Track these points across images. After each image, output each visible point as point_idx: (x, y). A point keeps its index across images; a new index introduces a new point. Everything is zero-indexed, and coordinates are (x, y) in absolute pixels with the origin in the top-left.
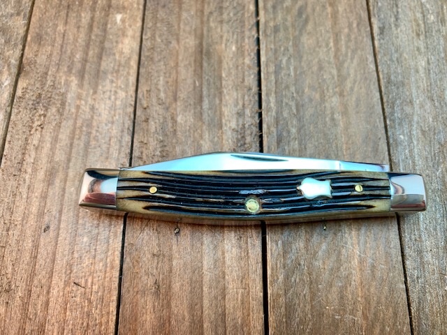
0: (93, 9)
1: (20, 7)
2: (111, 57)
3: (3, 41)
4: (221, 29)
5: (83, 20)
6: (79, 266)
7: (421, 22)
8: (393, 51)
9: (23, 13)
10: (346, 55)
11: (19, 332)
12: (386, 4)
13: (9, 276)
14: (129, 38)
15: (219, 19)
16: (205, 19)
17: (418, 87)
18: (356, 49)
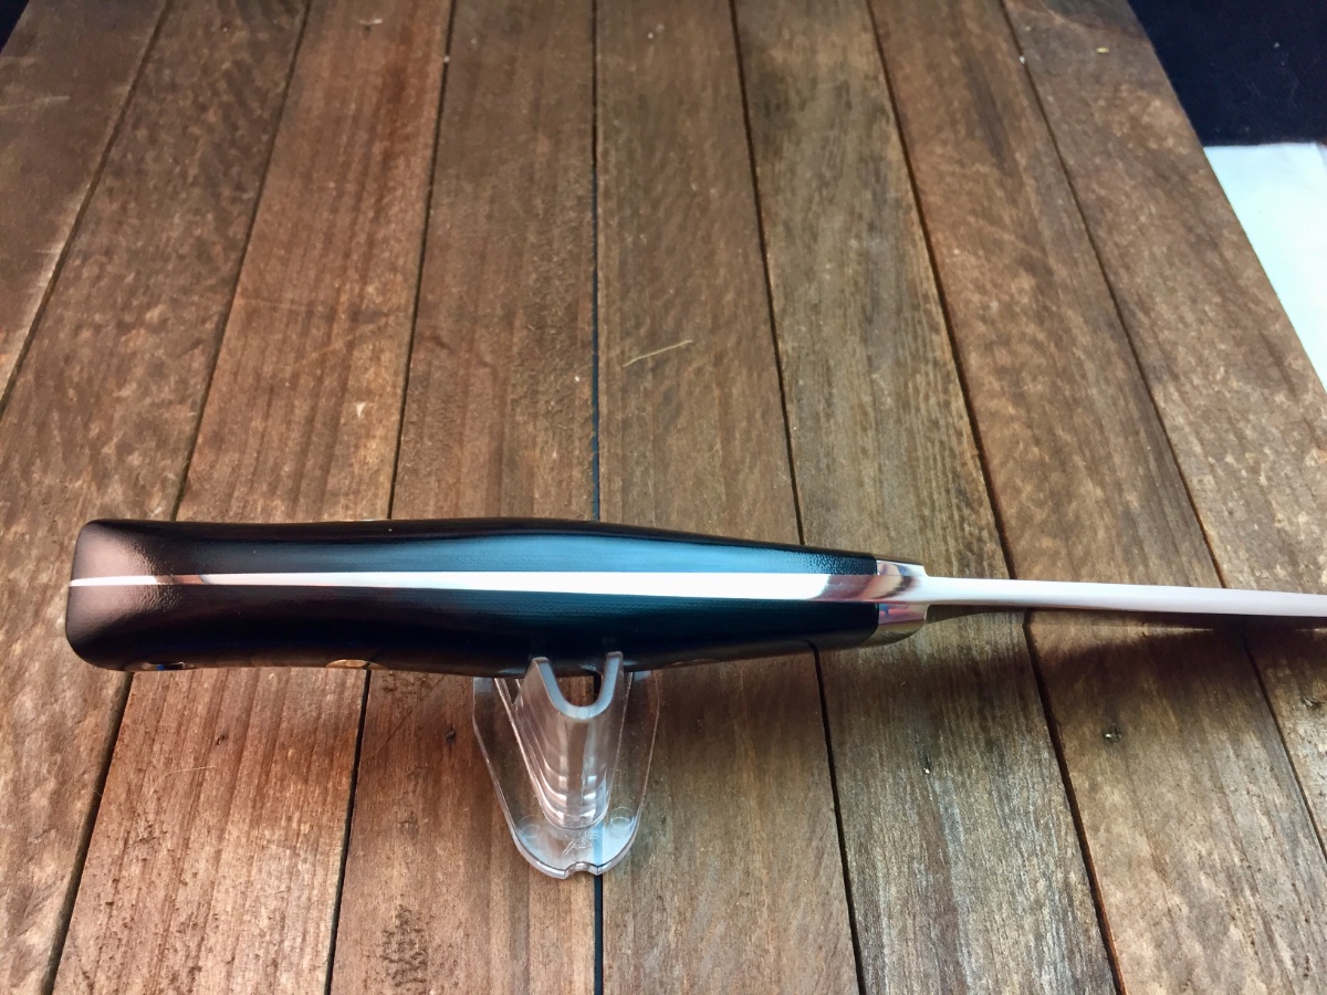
0: (316, 395)
1: (186, 389)
2: (347, 469)
3: (153, 444)
4: (535, 425)
5: (297, 411)
6: (278, 795)
7: (870, 410)
8: (822, 455)
9: (190, 401)
10: (743, 462)
11: (163, 905)
12: (811, 383)
13: (151, 817)
14: (377, 440)
15: (531, 410)
16: (509, 407)
17: (861, 510)
18: (760, 453)
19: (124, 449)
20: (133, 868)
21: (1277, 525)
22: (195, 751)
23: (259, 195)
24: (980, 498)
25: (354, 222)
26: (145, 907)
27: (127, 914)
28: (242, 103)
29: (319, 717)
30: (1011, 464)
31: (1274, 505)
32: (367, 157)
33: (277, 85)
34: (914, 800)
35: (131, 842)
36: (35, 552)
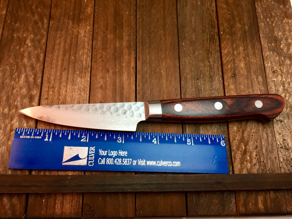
19: (37, 7)
20: (51, 92)
21: (275, 35)
22: (59, 71)
24: (216, 26)
26: (54, 99)
27: (51, 100)
29: (83, 66)
30: (223, 19)
31: (275, 30)
34: (195, 86)
35: (50, 88)
36: (22, 30)
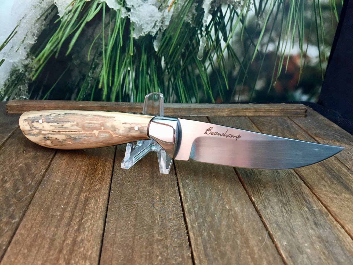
23: (21, 220)
25: (66, 232)
28: (24, 179)
32: (77, 200)
33: (41, 171)
